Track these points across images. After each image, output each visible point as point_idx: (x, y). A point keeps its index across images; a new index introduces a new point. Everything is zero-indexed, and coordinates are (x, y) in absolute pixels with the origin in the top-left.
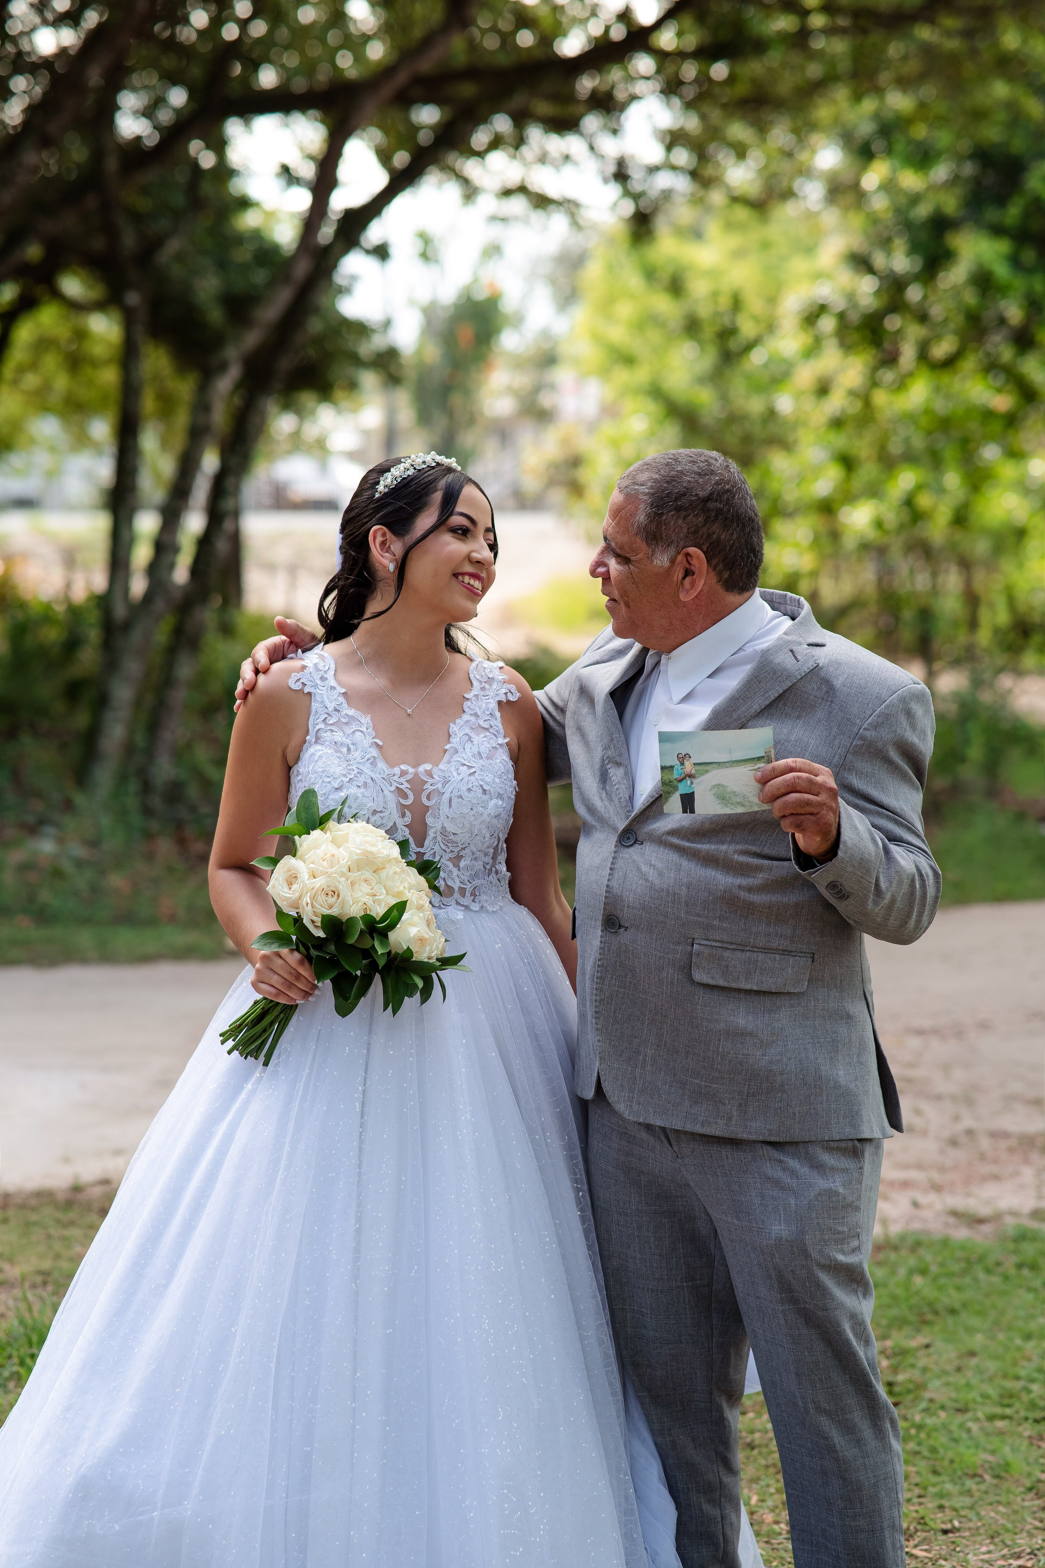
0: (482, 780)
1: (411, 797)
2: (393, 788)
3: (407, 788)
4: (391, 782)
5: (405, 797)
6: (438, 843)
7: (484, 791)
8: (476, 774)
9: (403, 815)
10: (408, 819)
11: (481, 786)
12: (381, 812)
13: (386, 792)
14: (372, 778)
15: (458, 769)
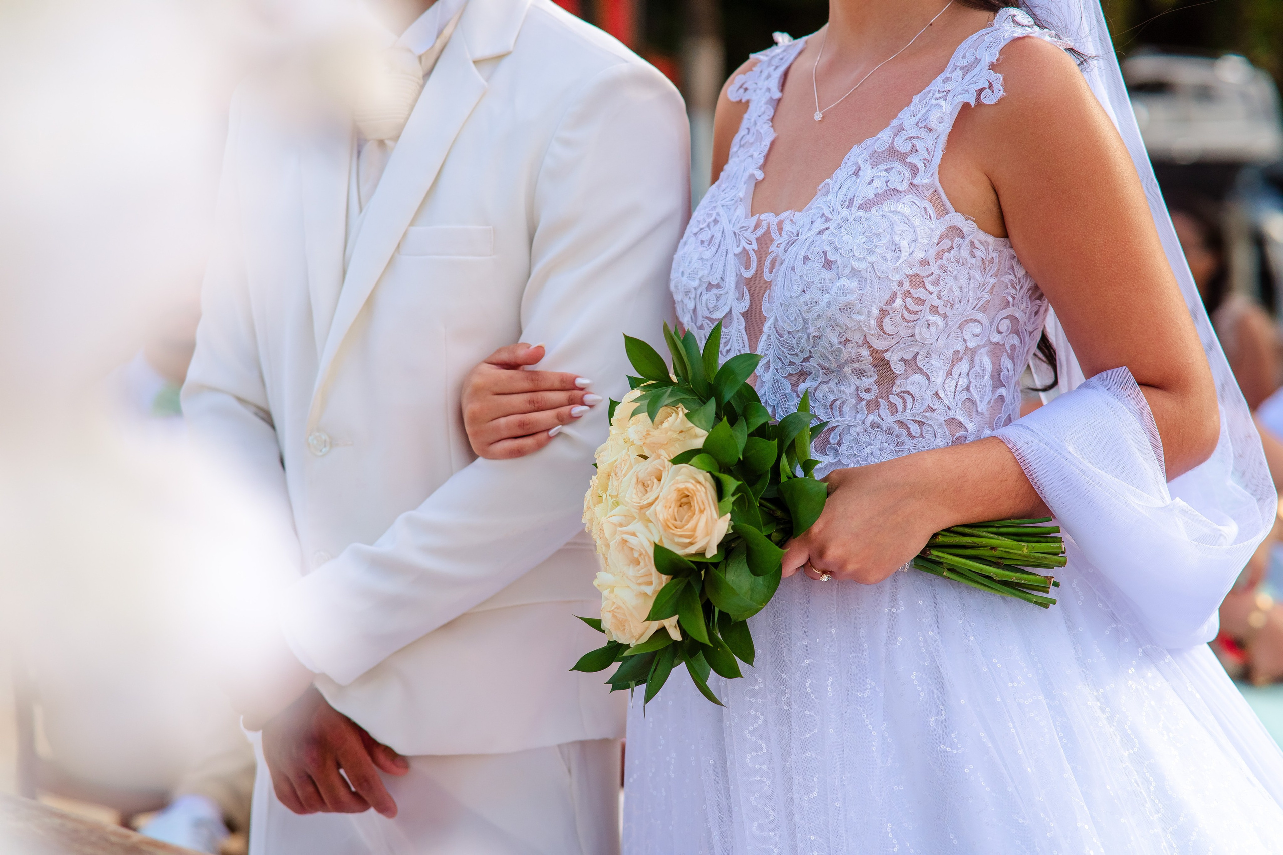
0: (831, 243)
1: (754, 265)
2: (738, 251)
3: (753, 250)
4: (740, 240)
5: (748, 267)
6: (772, 347)
7: (829, 265)
8: (827, 232)
9: (741, 297)
10: (745, 305)
11: (825, 253)
12: (718, 286)
13: (730, 255)
14: (723, 233)
15: (812, 222)
